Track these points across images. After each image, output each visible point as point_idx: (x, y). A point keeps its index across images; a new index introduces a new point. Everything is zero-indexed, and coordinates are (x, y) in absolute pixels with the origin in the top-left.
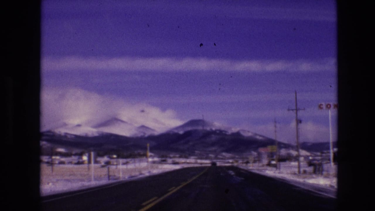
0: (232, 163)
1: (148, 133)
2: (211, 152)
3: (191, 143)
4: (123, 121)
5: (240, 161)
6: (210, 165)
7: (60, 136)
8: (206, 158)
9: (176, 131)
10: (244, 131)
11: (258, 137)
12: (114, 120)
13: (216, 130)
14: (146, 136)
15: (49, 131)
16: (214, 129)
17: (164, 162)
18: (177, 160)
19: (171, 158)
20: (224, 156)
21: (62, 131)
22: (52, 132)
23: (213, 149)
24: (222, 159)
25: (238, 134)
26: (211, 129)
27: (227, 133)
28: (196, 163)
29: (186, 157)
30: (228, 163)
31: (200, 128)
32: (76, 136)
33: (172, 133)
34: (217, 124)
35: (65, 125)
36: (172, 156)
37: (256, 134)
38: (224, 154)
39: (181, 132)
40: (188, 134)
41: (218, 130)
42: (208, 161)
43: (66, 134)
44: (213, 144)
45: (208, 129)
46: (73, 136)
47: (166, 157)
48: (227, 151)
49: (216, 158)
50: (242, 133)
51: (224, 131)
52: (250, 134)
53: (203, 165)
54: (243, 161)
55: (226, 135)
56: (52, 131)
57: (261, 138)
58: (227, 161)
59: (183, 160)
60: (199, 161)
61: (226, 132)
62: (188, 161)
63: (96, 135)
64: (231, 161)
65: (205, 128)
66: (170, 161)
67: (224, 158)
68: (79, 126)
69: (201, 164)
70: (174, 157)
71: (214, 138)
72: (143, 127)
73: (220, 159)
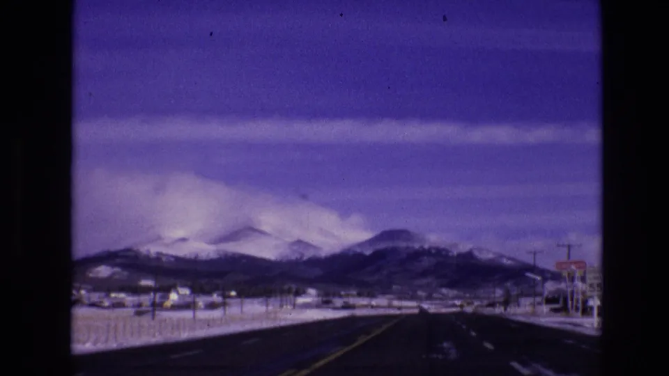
0: (461, 306)
1: (308, 254)
2: (421, 287)
3: (385, 272)
4: (262, 233)
5: (476, 303)
6: (416, 311)
7: (148, 257)
8: (412, 298)
9: (358, 250)
10: (480, 250)
11: (505, 261)
12: (248, 230)
13: (430, 249)
14: (305, 258)
15: (128, 250)
16: (426, 246)
17: (325, 303)
18: (352, 301)
19: (340, 296)
20: (443, 295)
21: (153, 250)
22: (134, 251)
23: (424, 281)
24: (441, 299)
25: (469, 255)
26: (422, 247)
27: (450, 254)
28: (390, 306)
29: (372, 295)
30: (454, 306)
31: (402, 244)
32: (177, 259)
33: (351, 253)
34: (433, 239)
35: (159, 238)
36: (343, 293)
37: (502, 256)
38: (444, 291)
39: (368, 252)
40: (379, 256)
41: (434, 248)
42: (413, 304)
43: (159, 254)
44: (424, 274)
45: (417, 246)
46: (172, 259)
47: (334, 295)
48: (451, 285)
49: (429, 298)
50: (476, 253)
51: (444, 249)
52: (491, 256)
53: (404, 311)
54: (482, 302)
55: (447, 256)
56: (135, 249)
57: (509, 262)
58: (450, 302)
59: (364, 301)
60: (396, 303)
61: (447, 251)
62: (374, 303)
63: (213, 256)
64: (458, 302)
65: (410, 245)
66: (338, 302)
67: (444, 298)
68: (183, 240)
69: (400, 308)
70: (348, 295)
71: (426, 262)
72: (299, 242)
73: (436, 299)
